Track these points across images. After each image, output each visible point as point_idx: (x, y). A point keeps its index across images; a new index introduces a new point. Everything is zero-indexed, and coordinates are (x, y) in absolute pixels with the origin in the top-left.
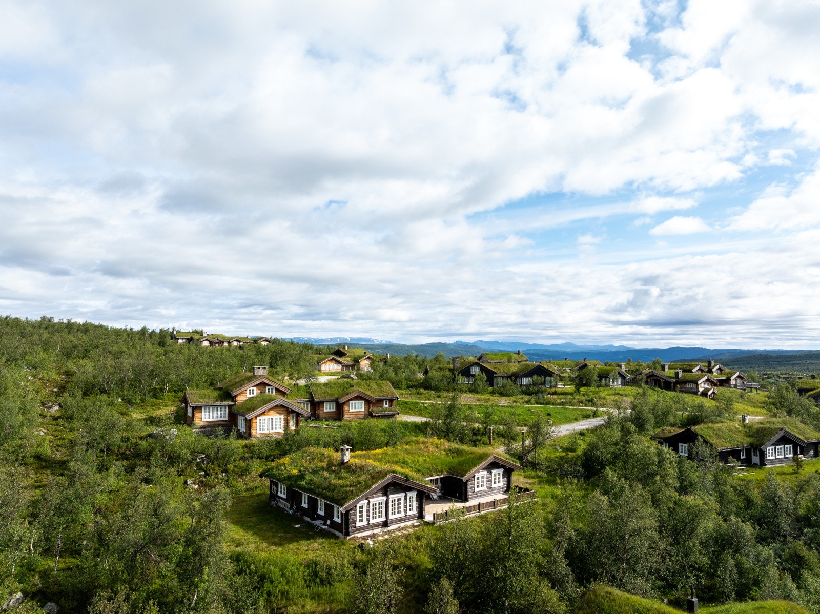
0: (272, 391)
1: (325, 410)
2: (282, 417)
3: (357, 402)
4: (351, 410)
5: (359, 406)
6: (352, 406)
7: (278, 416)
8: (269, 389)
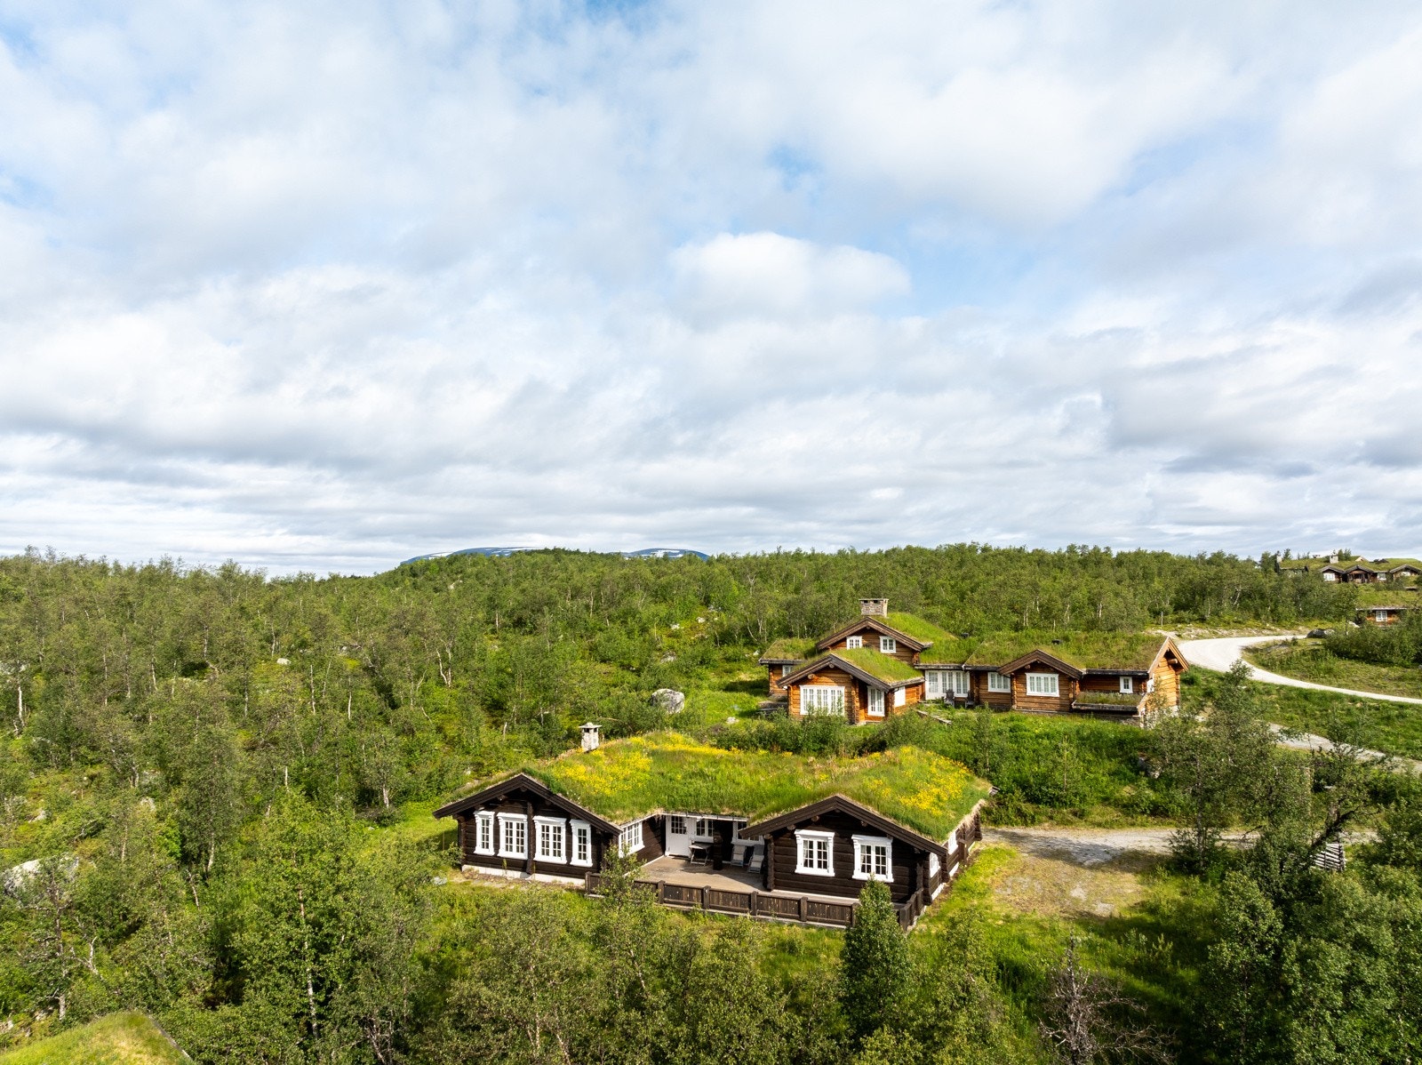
0: (891, 645)
1: (990, 690)
2: (843, 689)
3: (1043, 676)
4: (1029, 693)
5: (1046, 685)
6: (1032, 684)
7: (836, 688)
8: (885, 641)
